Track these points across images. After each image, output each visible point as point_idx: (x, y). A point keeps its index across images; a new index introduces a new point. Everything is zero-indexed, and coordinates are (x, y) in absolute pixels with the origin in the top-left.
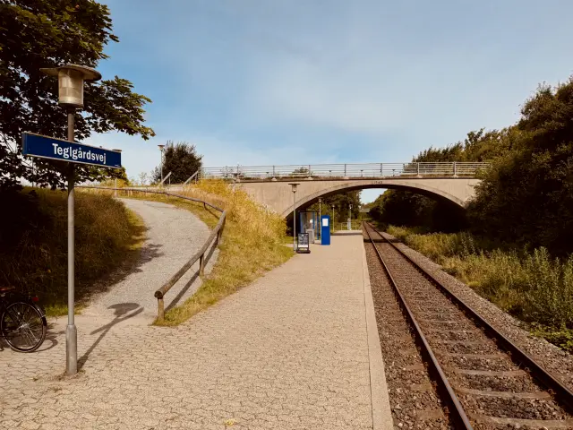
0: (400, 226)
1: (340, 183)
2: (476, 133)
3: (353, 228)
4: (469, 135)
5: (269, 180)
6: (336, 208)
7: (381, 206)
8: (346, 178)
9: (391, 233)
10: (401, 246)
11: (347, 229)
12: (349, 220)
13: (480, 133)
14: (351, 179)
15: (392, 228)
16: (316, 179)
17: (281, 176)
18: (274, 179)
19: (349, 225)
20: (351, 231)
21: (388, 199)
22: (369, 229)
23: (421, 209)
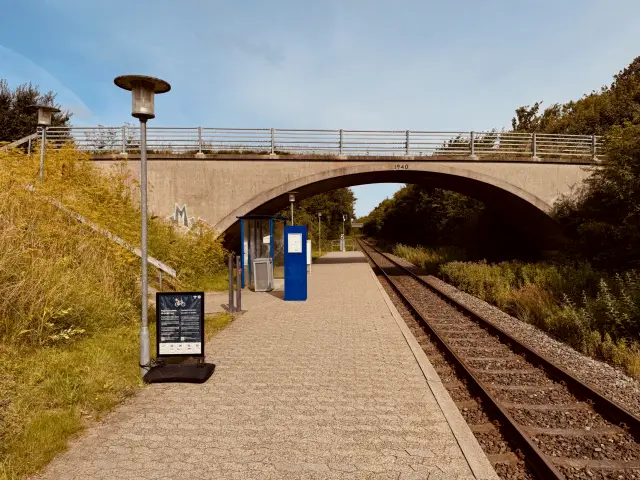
0: (414, 246)
1: (331, 165)
2: (529, 110)
3: (349, 249)
4: (518, 112)
5: (190, 156)
6: (324, 218)
7: (379, 220)
8: (343, 156)
9: (402, 255)
10: (431, 280)
11: (338, 249)
12: (342, 236)
13: (536, 108)
14: (351, 159)
15: (401, 248)
16: (285, 157)
17: (216, 150)
18: (200, 155)
19: (342, 243)
20: (344, 254)
21: (390, 210)
22: (368, 249)
23: (444, 221)
